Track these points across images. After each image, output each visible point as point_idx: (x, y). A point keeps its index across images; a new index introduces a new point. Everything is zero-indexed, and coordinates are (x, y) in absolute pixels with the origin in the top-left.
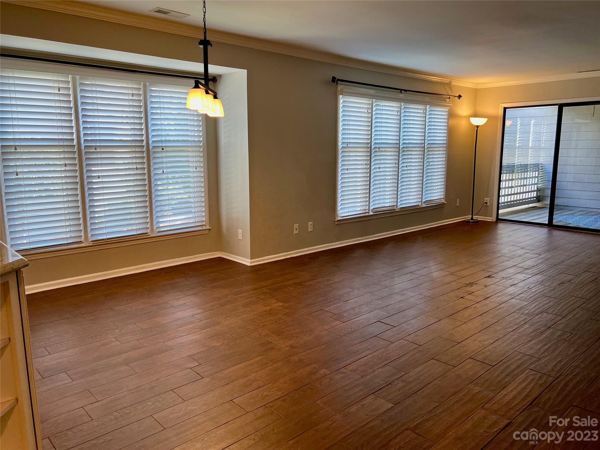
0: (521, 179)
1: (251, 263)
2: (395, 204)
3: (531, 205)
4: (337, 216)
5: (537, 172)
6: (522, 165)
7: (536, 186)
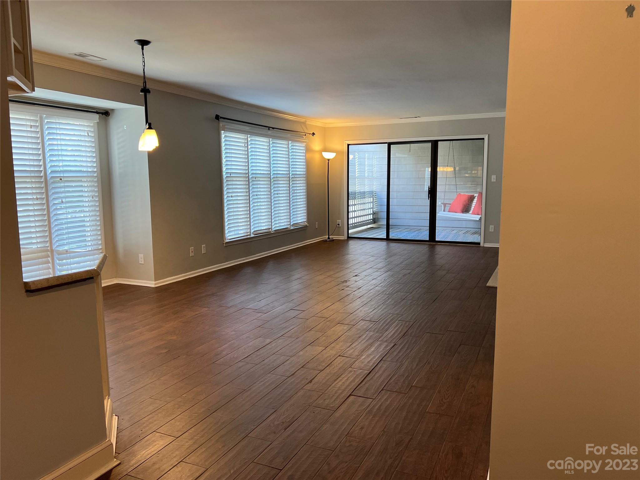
0: (361, 204)
1: (155, 284)
2: (270, 227)
3: (369, 226)
4: (225, 239)
5: (372, 198)
6: (361, 193)
7: (372, 210)
